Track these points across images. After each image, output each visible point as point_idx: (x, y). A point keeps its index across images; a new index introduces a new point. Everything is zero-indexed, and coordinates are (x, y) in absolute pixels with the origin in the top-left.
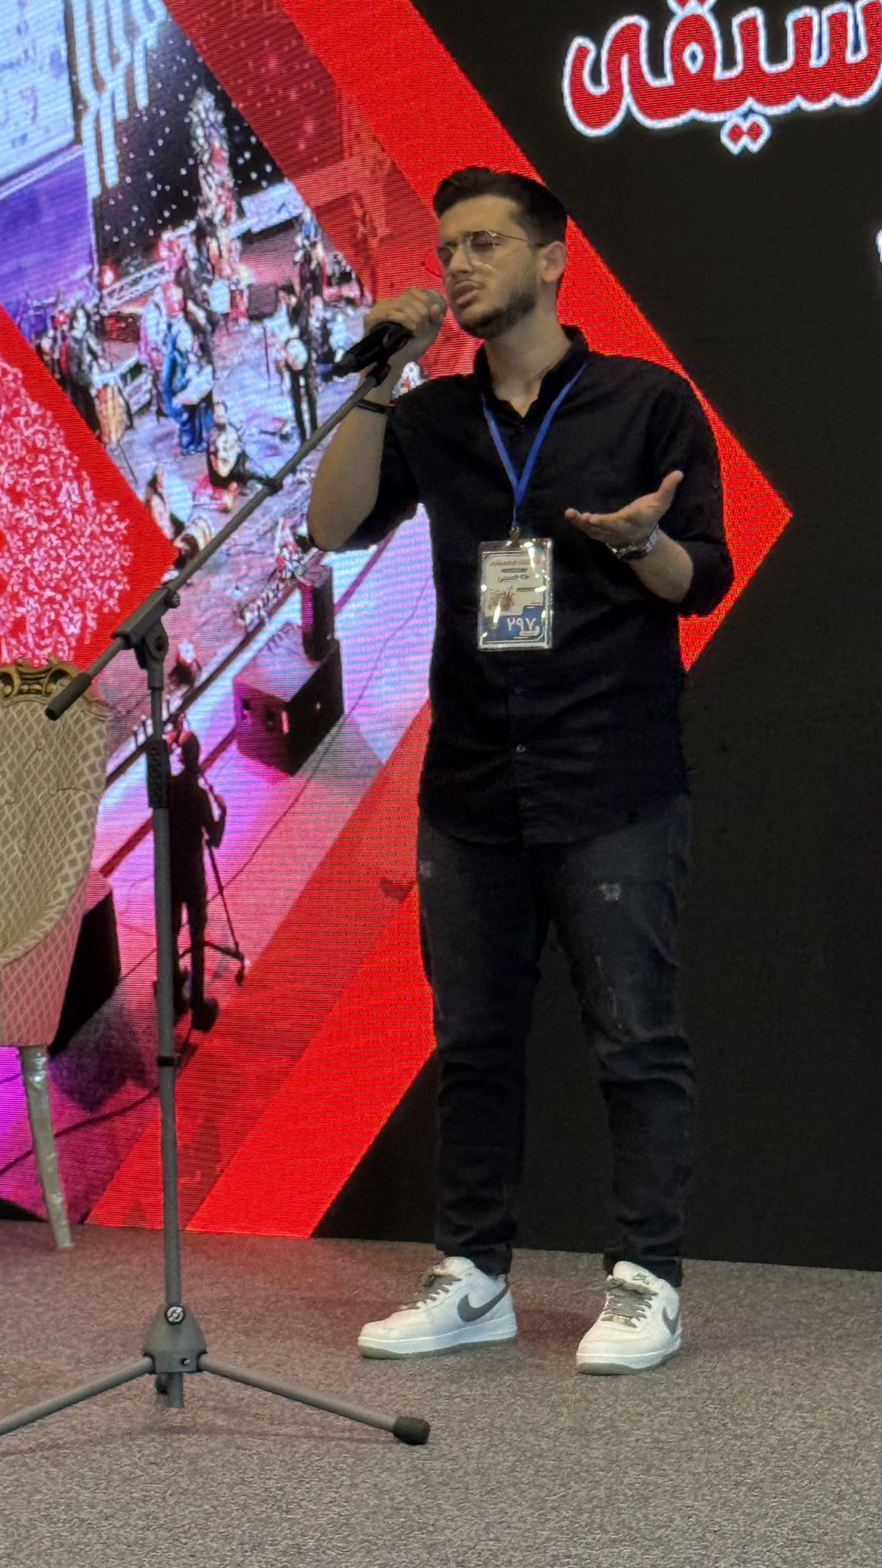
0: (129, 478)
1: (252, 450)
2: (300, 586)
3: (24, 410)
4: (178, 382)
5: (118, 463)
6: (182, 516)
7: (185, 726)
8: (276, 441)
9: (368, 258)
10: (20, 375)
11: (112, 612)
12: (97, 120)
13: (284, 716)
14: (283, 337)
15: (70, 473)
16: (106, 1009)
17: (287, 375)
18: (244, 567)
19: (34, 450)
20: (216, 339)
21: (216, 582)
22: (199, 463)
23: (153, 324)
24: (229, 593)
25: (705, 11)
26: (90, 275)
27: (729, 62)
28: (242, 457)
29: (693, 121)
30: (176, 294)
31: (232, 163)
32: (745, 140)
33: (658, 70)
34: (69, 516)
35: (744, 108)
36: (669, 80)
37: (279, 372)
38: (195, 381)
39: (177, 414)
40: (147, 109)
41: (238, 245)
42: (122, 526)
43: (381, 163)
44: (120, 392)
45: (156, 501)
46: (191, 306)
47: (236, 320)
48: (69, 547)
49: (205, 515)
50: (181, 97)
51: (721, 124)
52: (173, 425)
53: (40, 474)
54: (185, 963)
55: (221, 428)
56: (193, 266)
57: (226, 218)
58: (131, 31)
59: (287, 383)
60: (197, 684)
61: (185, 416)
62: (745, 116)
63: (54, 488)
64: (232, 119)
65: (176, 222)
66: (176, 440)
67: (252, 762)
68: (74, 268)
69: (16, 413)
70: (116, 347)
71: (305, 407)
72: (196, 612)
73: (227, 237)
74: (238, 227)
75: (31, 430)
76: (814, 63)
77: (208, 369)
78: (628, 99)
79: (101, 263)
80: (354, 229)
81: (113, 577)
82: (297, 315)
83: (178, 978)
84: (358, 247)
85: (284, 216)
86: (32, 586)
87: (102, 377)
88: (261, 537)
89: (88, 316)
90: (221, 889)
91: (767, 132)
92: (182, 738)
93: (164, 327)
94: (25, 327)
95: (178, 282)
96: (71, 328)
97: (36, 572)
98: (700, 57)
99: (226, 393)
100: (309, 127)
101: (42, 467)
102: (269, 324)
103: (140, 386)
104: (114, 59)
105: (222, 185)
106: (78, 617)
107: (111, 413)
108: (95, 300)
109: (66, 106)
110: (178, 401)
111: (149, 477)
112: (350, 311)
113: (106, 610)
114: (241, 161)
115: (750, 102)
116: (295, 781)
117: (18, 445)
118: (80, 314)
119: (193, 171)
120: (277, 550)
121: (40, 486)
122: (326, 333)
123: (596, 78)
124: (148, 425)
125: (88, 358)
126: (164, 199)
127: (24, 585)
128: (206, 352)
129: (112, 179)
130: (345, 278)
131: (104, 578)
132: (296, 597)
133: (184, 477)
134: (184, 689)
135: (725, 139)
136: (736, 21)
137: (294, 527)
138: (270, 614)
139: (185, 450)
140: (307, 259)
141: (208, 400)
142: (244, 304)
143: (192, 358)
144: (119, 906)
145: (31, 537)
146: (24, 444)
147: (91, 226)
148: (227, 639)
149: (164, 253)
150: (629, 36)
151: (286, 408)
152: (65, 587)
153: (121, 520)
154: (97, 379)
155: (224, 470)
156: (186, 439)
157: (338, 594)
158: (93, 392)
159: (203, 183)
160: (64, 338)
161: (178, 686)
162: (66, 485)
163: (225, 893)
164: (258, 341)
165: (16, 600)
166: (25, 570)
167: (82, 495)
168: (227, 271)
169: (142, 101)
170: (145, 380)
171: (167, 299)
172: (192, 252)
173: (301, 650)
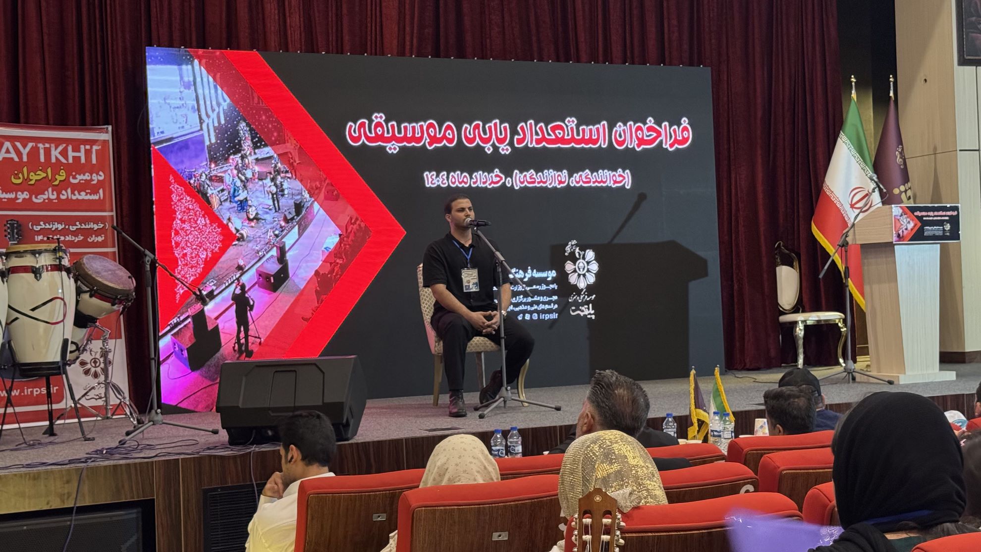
0: (221, 217)
1: (260, 212)
2: (276, 246)
3: (185, 198)
4: (236, 194)
5: (218, 214)
6: (239, 228)
7: (241, 281)
8: (268, 210)
9: (293, 167)
10: (183, 189)
11: (216, 252)
12: (208, 125)
13: (272, 278)
14: (269, 185)
15: (201, 215)
16: (218, 355)
17: (270, 194)
18: (258, 242)
19: (189, 209)
20: (248, 184)
21: (250, 245)
22: (244, 215)
23: (228, 179)
24: (254, 247)
25: (382, 121)
26: (207, 164)
27: (388, 132)
28: (257, 214)
29: (380, 145)
30: (235, 172)
31: (252, 140)
32: (393, 150)
33: (370, 132)
34: (201, 227)
35: (392, 143)
36: (373, 135)
37: (268, 193)
38: (242, 194)
39: (236, 202)
40: (224, 124)
41: (255, 161)
42: (219, 230)
43: (297, 146)
44: (217, 195)
45: (230, 224)
46: (240, 175)
47: (254, 180)
48: (201, 235)
49: (246, 228)
50: (235, 122)
51: (386, 147)
52: (235, 205)
53: (190, 215)
54: (243, 341)
55: (250, 206)
56: (240, 165)
57: (250, 154)
58: (219, 105)
59: (271, 196)
60: (245, 270)
61: (239, 203)
62: (392, 145)
63: (196, 219)
64: (251, 130)
65: (235, 153)
66: (236, 208)
67: (262, 289)
68: (202, 162)
69: (183, 199)
70: (216, 184)
71: (276, 202)
72: (243, 252)
73: (251, 159)
74: (254, 157)
75: (187, 204)
76: (408, 136)
77: (246, 192)
78: (363, 138)
79: (210, 162)
80: (289, 161)
81: (216, 242)
82: (273, 180)
83: (240, 345)
84: (291, 165)
85: (268, 155)
86: (189, 245)
87: (212, 191)
88: (264, 234)
89: (206, 175)
90: (254, 322)
91: (398, 149)
92: (240, 284)
93: (231, 179)
94: (185, 176)
95: (236, 169)
96: (200, 178)
97: (190, 241)
98: (381, 131)
99: (252, 198)
100: (275, 134)
101: (191, 214)
102: (264, 181)
103: (224, 195)
104: (213, 110)
105: (249, 146)
106: (205, 253)
107: (215, 202)
108: (209, 171)
109: (198, 121)
110: (236, 199)
111: (228, 218)
112: (289, 180)
113: (214, 251)
114: (254, 141)
115: (394, 142)
116: (275, 295)
117: (183, 207)
118: (203, 174)
119: (240, 141)
120: (268, 237)
121: (191, 218)
122: (282, 185)
123: (355, 131)
124: (227, 204)
125: (206, 186)
126: (230, 148)
127: (186, 244)
128: (245, 187)
129: (213, 141)
130: (287, 172)
131: (213, 243)
132: (275, 248)
133: (239, 218)
134: (241, 271)
135: (387, 149)
136: (390, 124)
137: (273, 232)
138: (267, 253)
139: (239, 211)
140: (276, 166)
141: (246, 199)
142: (257, 176)
143: (240, 188)
144: (220, 327)
145: (188, 232)
146: (185, 207)
147: (207, 151)
148: (253, 259)
149: (231, 161)
150: (363, 124)
151: (270, 202)
152: (200, 245)
153: (219, 228)
154: (210, 192)
155: (251, 217)
156: (239, 209)
157: (287, 249)
158: (208, 195)
159: (243, 145)
160: (198, 180)
161: (239, 270)
162: (200, 219)
163: (255, 323)
164: (261, 186)
165: (183, 248)
166: (186, 241)
167: (205, 221)
168: (251, 167)
169: (223, 122)
170: (226, 193)
171: (232, 173)
172: (240, 161)
173: (277, 262)
